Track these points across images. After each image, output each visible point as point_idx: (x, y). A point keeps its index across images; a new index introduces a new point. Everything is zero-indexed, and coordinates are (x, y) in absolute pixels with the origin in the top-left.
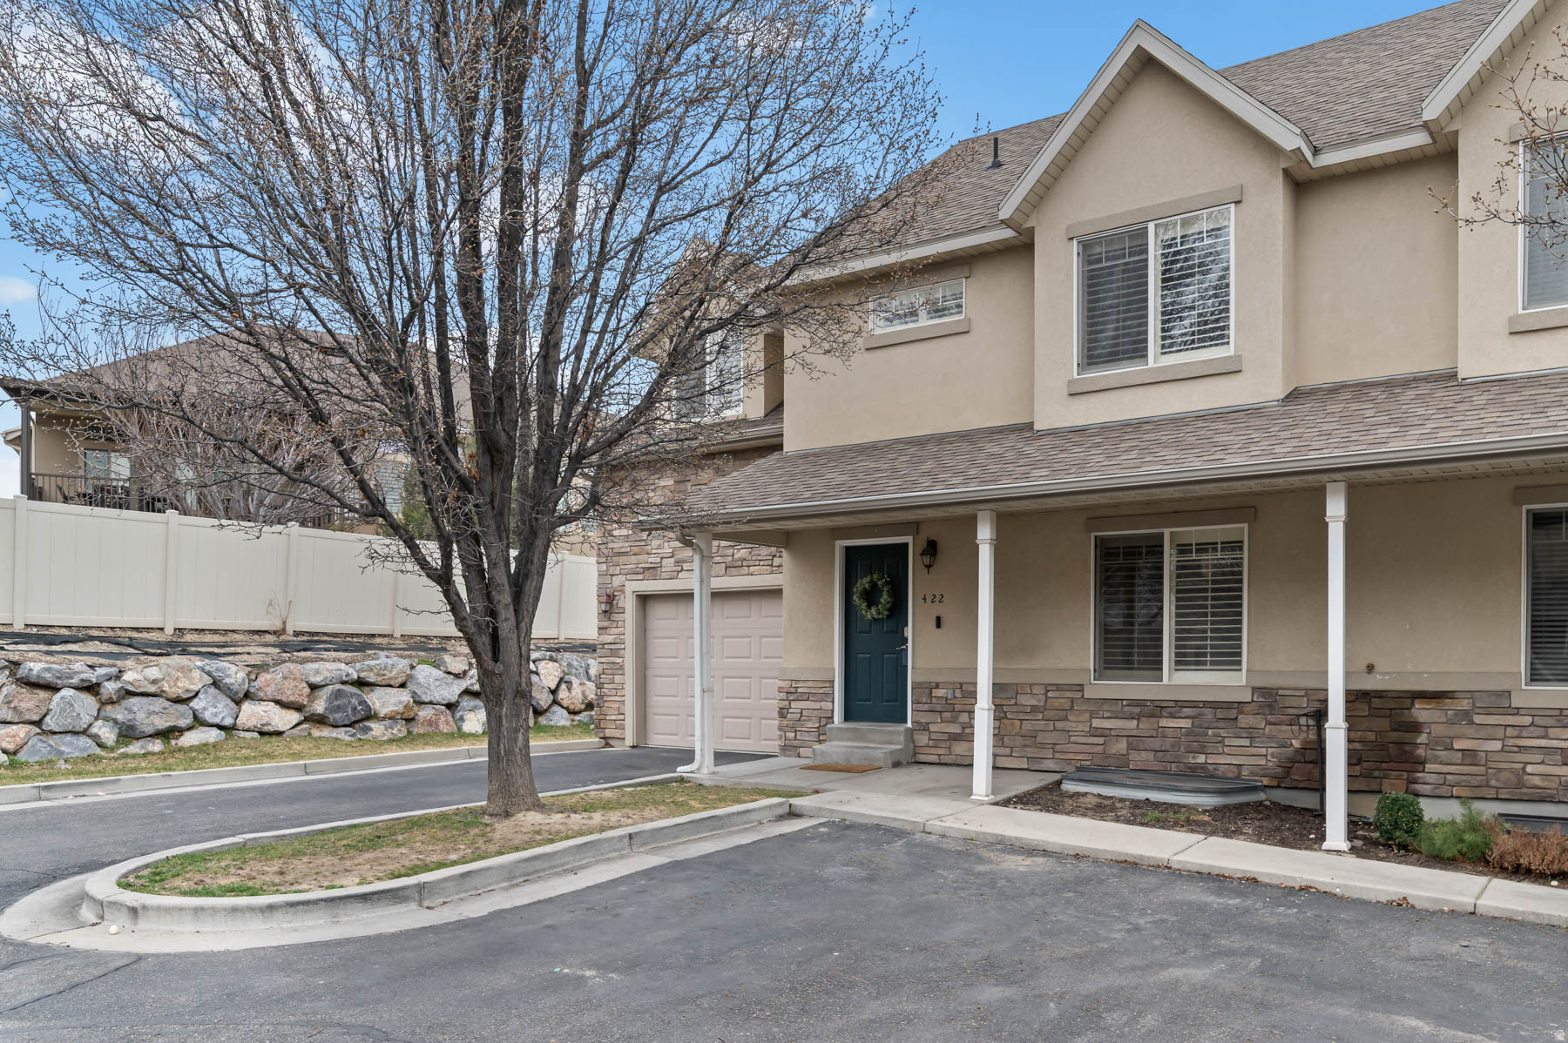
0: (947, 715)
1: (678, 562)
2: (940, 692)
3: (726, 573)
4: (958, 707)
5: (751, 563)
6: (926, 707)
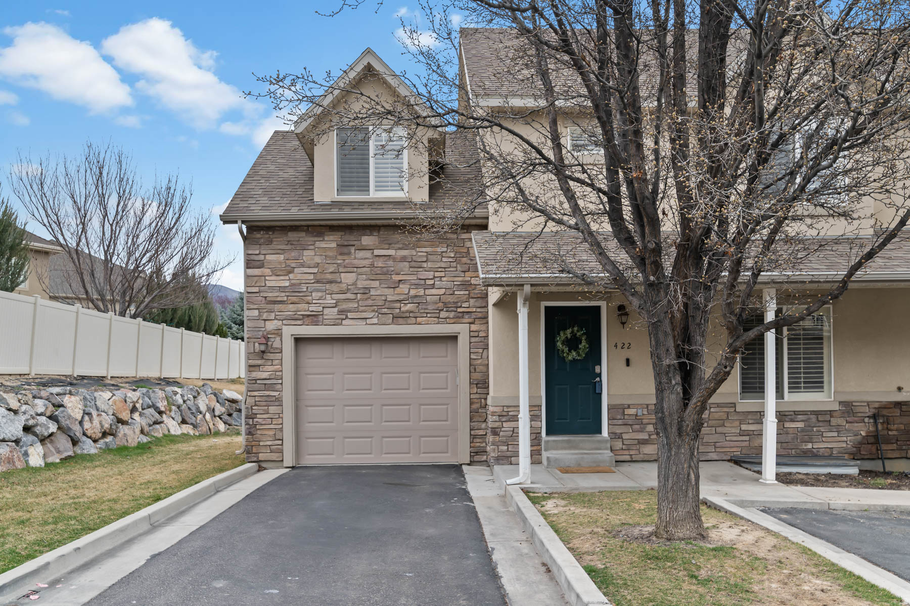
0: (637, 427)
1: (341, 312)
2: (632, 411)
3: (393, 323)
4: (645, 421)
5: (418, 315)
6: (620, 422)
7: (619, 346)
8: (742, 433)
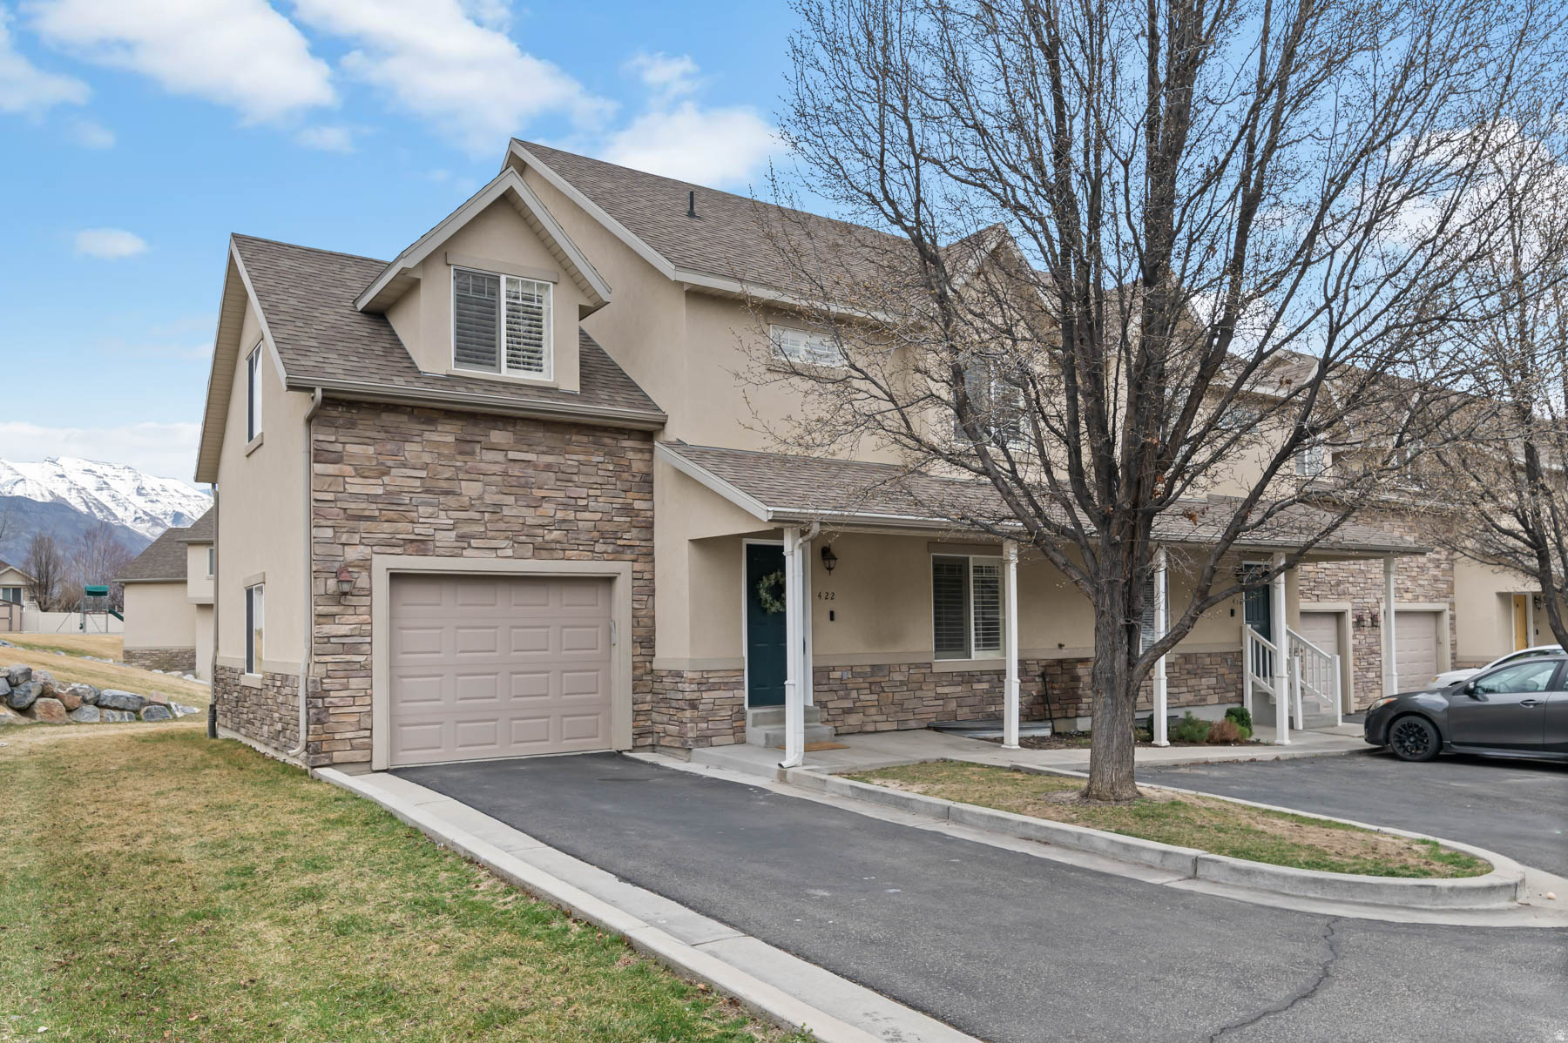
0: (842, 693)
1: (460, 538)
2: (836, 675)
3: (534, 556)
4: (850, 686)
5: (566, 546)
6: (826, 688)
7: (824, 595)
8: (938, 697)
